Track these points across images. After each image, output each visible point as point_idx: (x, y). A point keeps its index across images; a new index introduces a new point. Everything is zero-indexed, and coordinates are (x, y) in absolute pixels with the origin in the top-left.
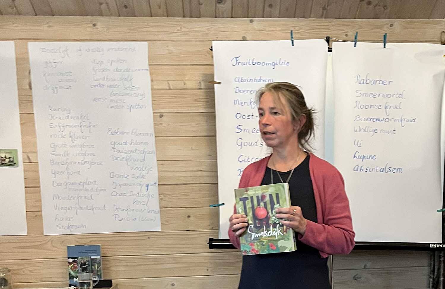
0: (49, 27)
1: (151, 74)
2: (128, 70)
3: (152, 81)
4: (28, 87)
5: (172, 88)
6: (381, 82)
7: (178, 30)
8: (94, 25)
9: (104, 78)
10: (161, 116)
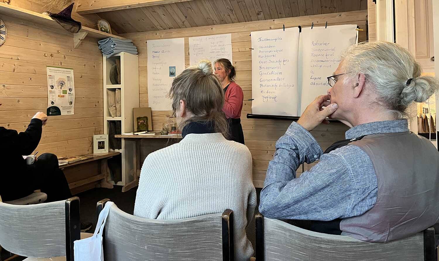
0: (197, 31)
1: (232, 46)
2: (223, 45)
3: (232, 49)
4: (188, 54)
5: (240, 51)
6: (324, 44)
7: (243, 27)
8: (212, 29)
9: (215, 49)
10: (236, 63)
